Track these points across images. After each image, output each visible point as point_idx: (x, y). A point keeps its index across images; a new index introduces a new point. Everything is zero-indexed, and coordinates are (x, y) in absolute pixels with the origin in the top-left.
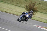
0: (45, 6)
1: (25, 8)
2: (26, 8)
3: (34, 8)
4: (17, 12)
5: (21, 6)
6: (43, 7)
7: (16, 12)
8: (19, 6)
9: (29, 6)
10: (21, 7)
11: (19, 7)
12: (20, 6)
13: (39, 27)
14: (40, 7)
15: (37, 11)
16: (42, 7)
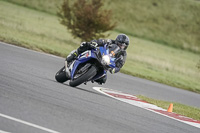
0: (145, 9)
1: (59, 15)
2: (63, 14)
3: (99, 13)
4: (27, 32)
5: (41, 6)
6: (135, 9)
7: (20, 31)
8: (35, 9)
9: (76, 5)
10: (44, 11)
11: (33, 11)
12: (36, 6)
13: (119, 96)
14: (124, 10)
15: (111, 29)
16: (131, 11)
